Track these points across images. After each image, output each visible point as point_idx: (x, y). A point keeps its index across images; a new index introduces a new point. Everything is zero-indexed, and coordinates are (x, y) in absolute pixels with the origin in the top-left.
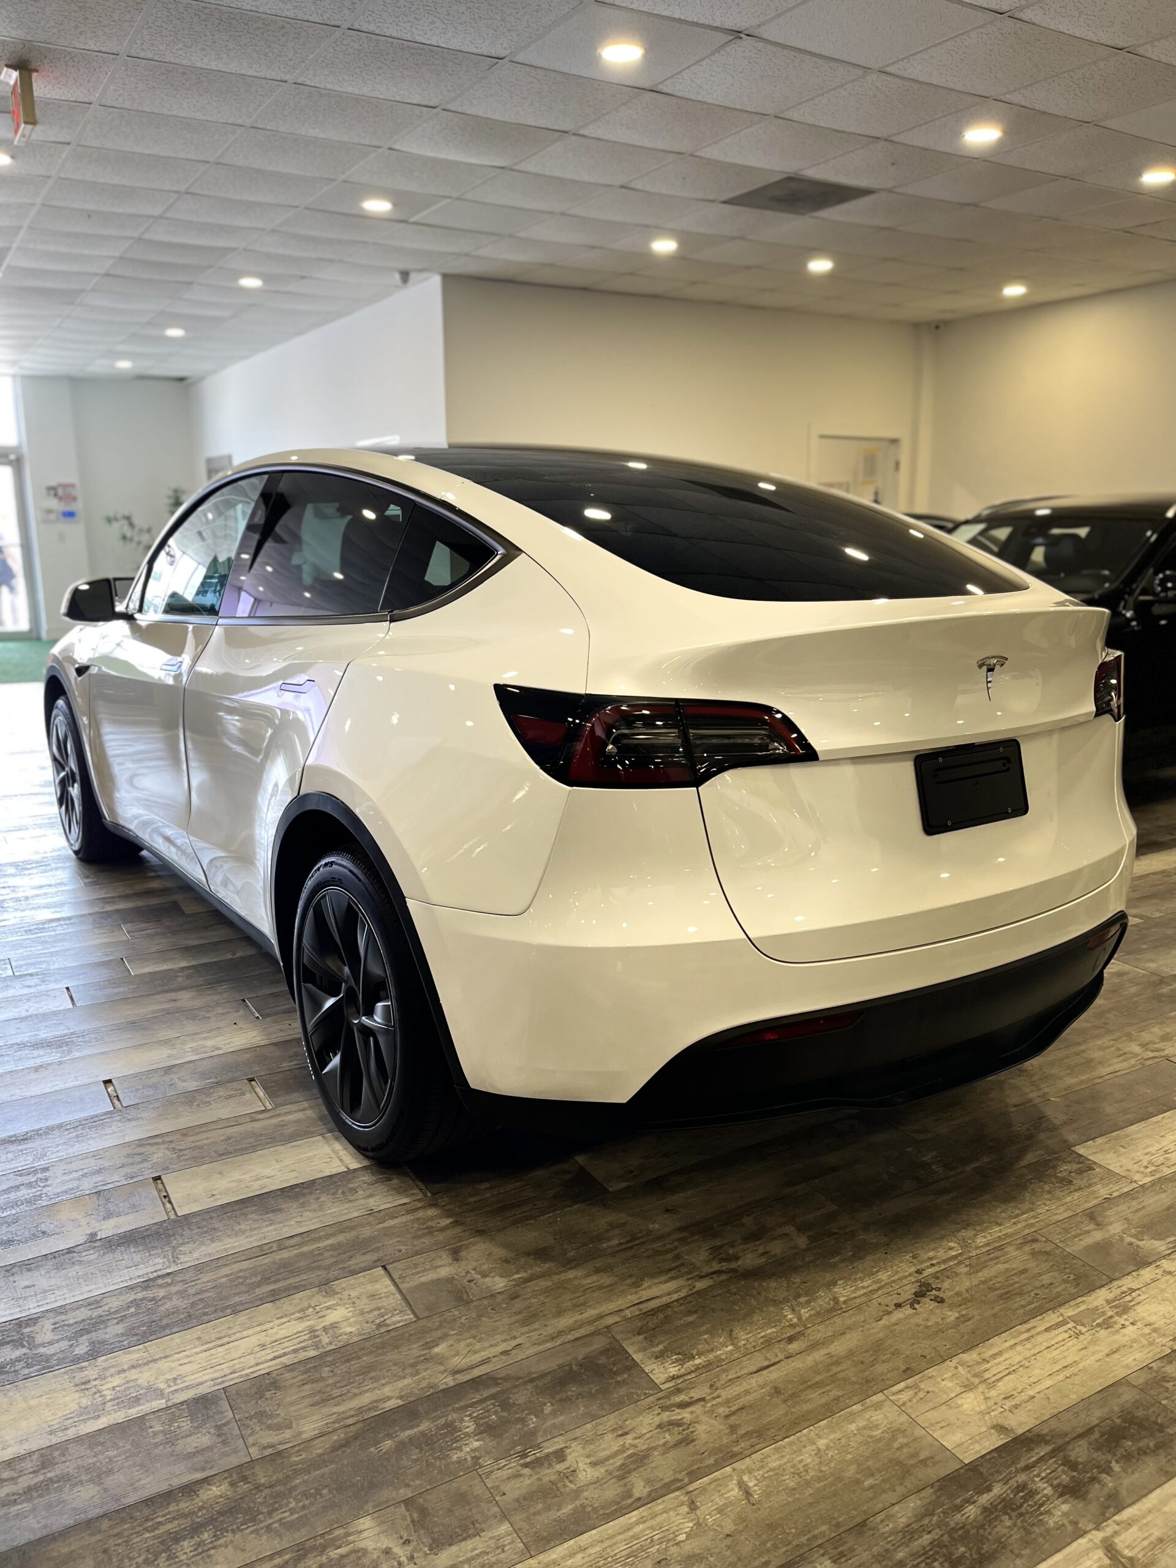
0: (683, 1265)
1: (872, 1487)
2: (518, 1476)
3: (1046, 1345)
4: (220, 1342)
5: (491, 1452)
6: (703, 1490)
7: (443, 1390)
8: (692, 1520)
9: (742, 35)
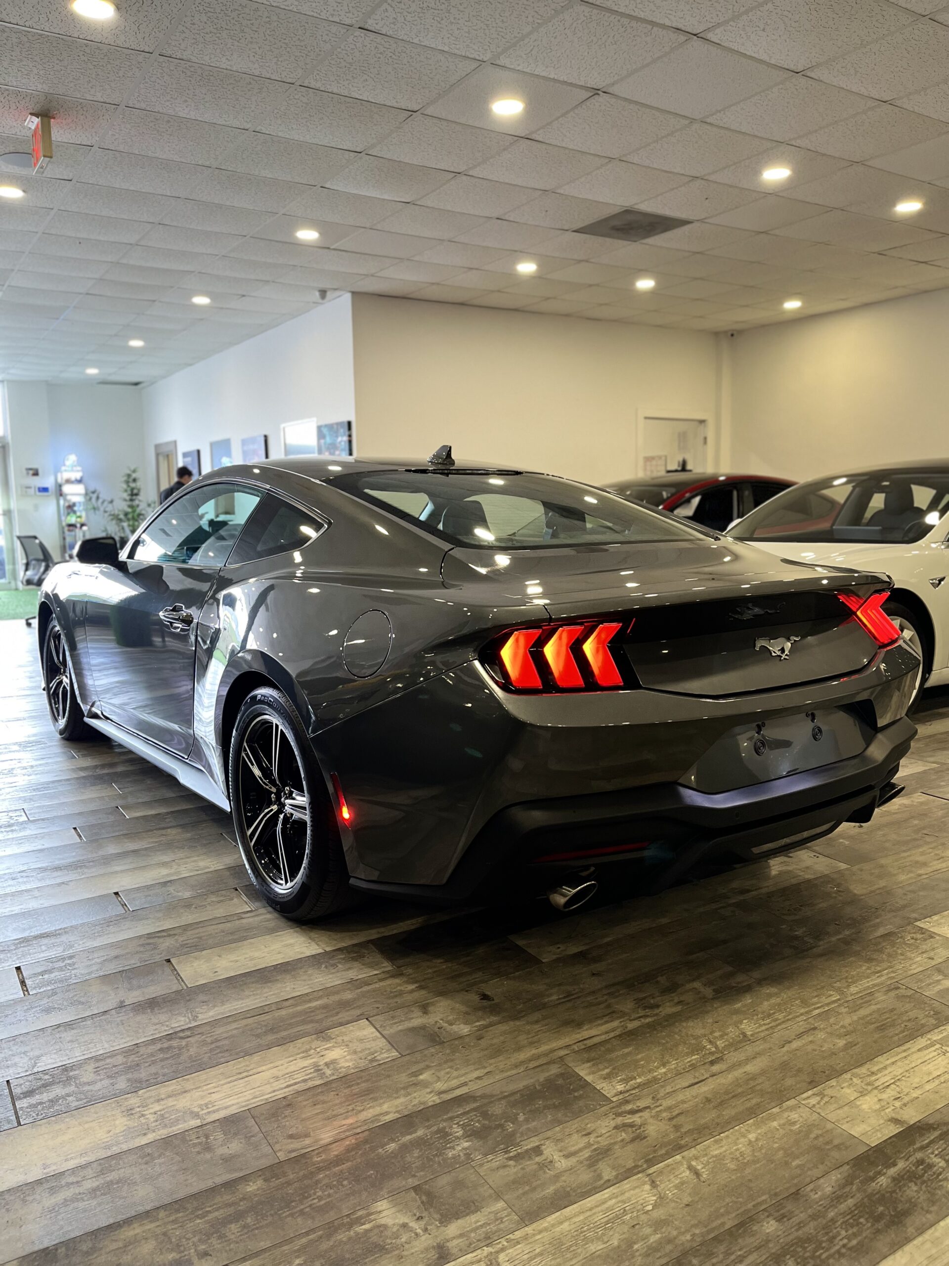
0: (614, 1012)
1: (798, 1166)
2: (505, 1166)
3: (920, 1061)
4: (241, 1076)
5: (480, 1150)
6: (661, 1172)
7: (432, 1106)
8: (654, 1196)
9: (599, 92)
